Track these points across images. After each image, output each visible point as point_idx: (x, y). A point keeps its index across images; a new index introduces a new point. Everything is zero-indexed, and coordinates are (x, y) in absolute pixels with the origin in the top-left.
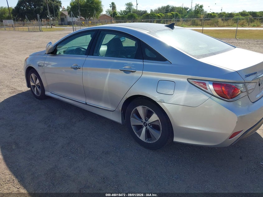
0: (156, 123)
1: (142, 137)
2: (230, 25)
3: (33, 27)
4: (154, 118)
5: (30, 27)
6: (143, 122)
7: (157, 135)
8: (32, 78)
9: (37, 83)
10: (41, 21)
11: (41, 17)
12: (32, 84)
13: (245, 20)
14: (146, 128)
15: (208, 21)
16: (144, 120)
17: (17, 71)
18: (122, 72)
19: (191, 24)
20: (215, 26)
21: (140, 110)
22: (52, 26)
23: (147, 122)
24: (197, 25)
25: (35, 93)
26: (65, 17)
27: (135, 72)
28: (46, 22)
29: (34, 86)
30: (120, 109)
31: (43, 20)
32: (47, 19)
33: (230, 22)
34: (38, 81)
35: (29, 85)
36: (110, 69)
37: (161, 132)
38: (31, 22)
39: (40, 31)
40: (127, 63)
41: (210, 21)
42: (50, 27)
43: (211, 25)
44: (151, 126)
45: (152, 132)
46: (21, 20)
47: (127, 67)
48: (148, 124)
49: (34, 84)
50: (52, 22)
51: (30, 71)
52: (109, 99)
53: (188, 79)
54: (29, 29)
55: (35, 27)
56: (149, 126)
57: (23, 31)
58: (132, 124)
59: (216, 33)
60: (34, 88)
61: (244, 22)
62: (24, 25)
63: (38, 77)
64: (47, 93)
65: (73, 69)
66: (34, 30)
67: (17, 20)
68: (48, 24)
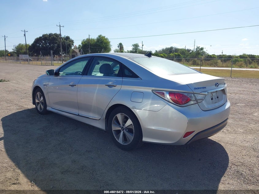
0: (131, 127)
1: (120, 140)
2: (229, 66)
3: (46, 62)
4: (129, 122)
5: (42, 62)
6: (121, 127)
7: (131, 137)
8: (37, 96)
9: (41, 100)
10: (54, 56)
11: (54, 54)
12: (37, 101)
13: (242, 62)
14: (124, 132)
15: (208, 62)
16: (122, 125)
17: (26, 94)
18: (107, 86)
19: (192, 64)
20: (215, 67)
21: (119, 116)
22: (63, 62)
23: (124, 127)
24: (198, 65)
25: (39, 109)
26: (76, 55)
27: (116, 86)
28: (58, 58)
29: (38, 103)
30: (104, 117)
31: (56, 56)
32: (59, 55)
33: (229, 63)
34: (42, 98)
35: (34, 103)
36: (98, 85)
37: (134, 134)
38: (45, 57)
39: (52, 65)
40: (111, 80)
41: (209, 62)
42: (62, 62)
43: (211, 65)
44: (127, 130)
45: (128, 134)
46: (36, 56)
47: (110, 83)
48: (125, 128)
49: (38, 101)
50: (63, 58)
51: (37, 90)
52: (96, 110)
53: (152, 90)
54: (42, 63)
55: (48, 62)
56: (125, 130)
57: (37, 65)
58: (113, 129)
59: (214, 72)
60: (38, 105)
61: (242, 64)
62: (38, 60)
63: (42, 94)
64: (49, 108)
65: (70, 86)
66: (47, 64)
67: (32, 56)
68: (60, 60)
